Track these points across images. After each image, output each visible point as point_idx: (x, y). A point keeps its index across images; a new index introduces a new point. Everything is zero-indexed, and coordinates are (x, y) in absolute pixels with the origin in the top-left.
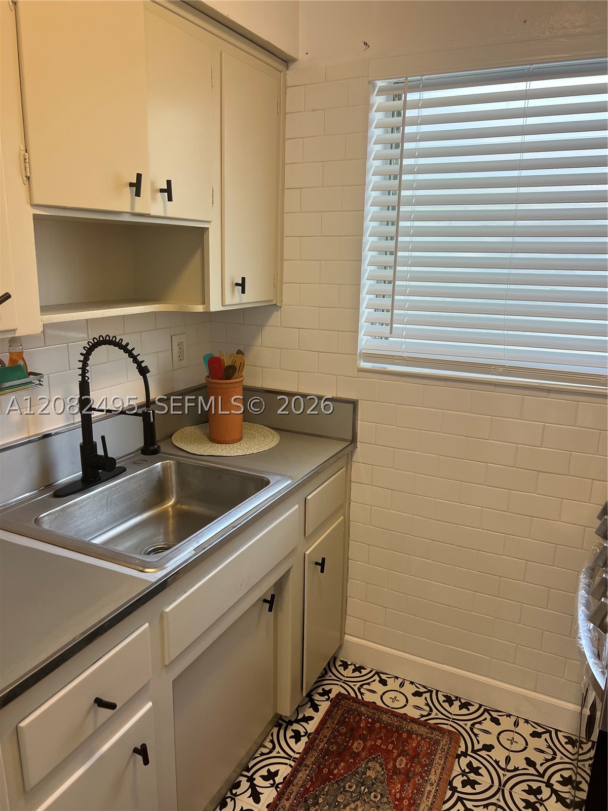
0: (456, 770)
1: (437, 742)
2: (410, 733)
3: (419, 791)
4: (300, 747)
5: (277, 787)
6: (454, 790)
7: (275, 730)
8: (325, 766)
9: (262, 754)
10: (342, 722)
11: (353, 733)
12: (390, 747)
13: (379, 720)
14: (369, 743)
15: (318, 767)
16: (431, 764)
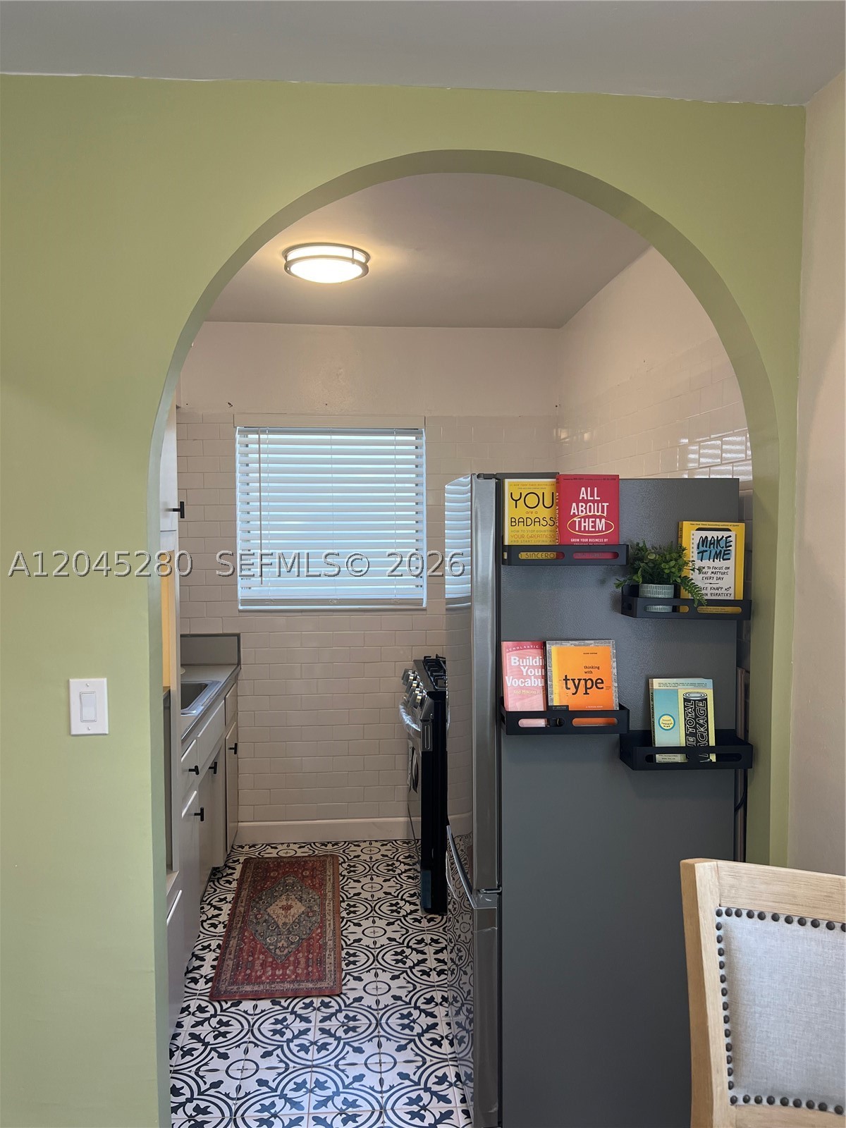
0: (341, 869)
1: (325, 861)
2: (306, 862)
3: (323, 879)
4: (234, 885)
5: (230, 902)
6: (344, 876)
7: (211, 883)
8: (257, 886)
9: (209, 894)
10: (256, 868)
11: (267, 870)
12: (296, 869)
13: (281, 862)
14: (281, 872)
15: (253, 887)
16: (325, 869)
